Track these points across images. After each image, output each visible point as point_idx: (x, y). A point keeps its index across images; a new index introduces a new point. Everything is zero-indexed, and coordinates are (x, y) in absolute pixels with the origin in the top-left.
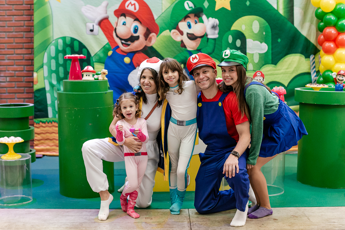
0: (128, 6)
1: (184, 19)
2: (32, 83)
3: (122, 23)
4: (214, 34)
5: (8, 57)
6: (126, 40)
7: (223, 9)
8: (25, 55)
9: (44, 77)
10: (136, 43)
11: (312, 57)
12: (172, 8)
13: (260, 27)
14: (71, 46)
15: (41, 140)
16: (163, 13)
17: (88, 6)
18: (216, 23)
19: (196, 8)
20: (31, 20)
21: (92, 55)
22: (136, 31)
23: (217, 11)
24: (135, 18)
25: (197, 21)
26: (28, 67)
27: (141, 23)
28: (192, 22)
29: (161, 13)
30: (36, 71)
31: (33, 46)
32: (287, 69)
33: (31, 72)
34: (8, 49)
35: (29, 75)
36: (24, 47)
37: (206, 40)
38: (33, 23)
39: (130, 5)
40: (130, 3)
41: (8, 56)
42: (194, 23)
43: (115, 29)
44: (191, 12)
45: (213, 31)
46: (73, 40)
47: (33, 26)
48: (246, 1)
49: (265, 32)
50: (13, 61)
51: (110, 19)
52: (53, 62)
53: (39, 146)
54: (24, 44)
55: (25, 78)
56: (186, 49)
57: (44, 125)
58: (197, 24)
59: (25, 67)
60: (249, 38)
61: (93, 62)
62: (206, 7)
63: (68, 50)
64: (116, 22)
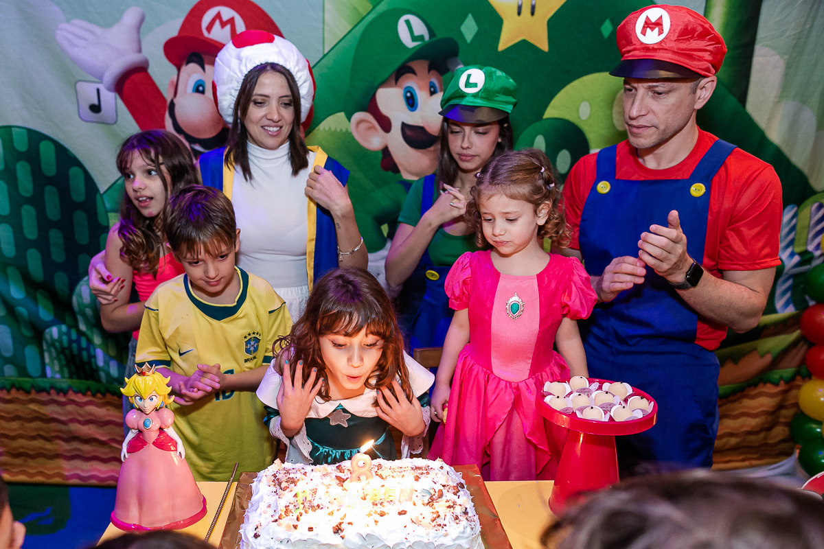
0: (209, 28)
1: (394, 77)
3: (191, 85)
7: (524, 47)
11: (790, 212)
12: (358, 36)
14: (32, 156)
16: (325, 56)
17: (77, 22)
19: (433, 39)
21: (102, 188)
23: (503, 52)
25: (437, 84)
28: (420, 89)
29: (321, 56)
39: (217, 24)
40: (218, 16)
42: (428, 94)
43: (172, 105)
44: (418, 55)
46: (35, 137)
48: (601, 23)
51: (150, 71)
56: (397, 175)
58: (434, 96)
61: (107, 212)
62: (469, 37)
63: (23, 171)
64: (172, 82)
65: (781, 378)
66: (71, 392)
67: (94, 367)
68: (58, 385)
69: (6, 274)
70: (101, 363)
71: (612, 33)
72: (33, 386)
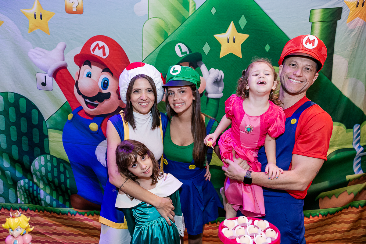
0: (94, 50)
3: (85, 74)
4: (217, 92)
6: (92, 99)
7: (231, 55)
10: (106, 103)
11: (356, 128)
12: (158, 52)
14: (16, 105)
18: (220, 76)
19: (191, 53)
21: (46, 118)
22: (105, 85)
24: (104, 68)
27: (112, 74)
39: (97, 48)
40: (98, 45)
43: (77, 82)
44: (184, 60)
45: (216, 87)
46: (18, 97)
48: (265, 45)
61: (47, 129)
62: (206, 53)
63: (12, 111)
64: (78, 73)
65: (359, 205)
66: (29, 210)
67: (39, 199)
68: (23, 207)
69: (2, 156)
70: (42, 197)
71: (270, 49)
72: (11, 207)
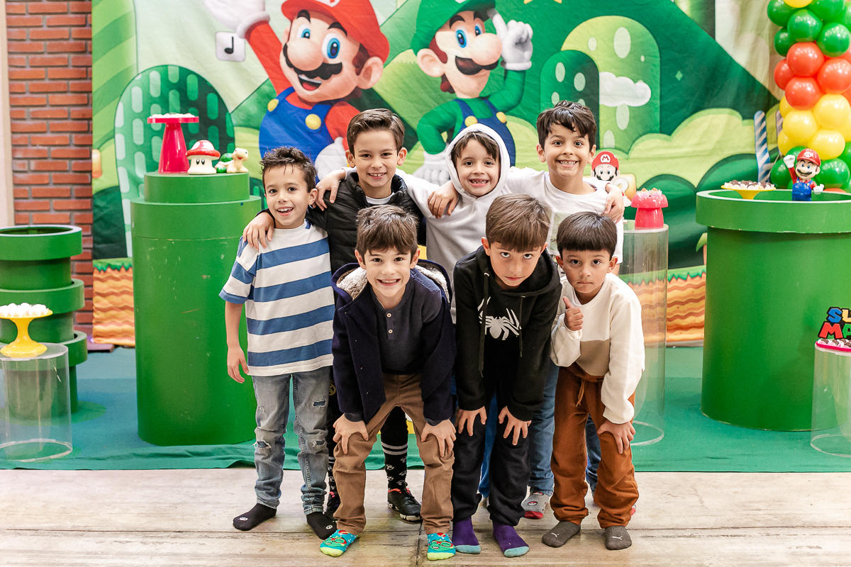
1: (449, 24)
2: (88, 175)
5: (33, 113)
8: (72, 109)
9: (116, 160)
13: (632, 45)
15: (110, 309)
16: (397, 10)
20: (86, 24)
23: (527, 5)
25: (480, 28)
26: (81, 135)
28: (468, 31)
29: (395, 11)
30: (97, 146)
31: (90, 85)
32: (698, 144)
33: (86, 147)
34: (32, 93)
35: (82, 156)
36: (71, 89)
37: (503, 75)
38: (90, 32)
41: (32, 109)
42: (475, 35)
47: (90, 39)
49: (645, 56)
50: (45, 122)
51: (271, 24)
52: (138, 126)
53: (106, 325)
54: (71, 82)
55: (73, 162)
56: (453, 95)
57: (116, 274)
58: (479, 36)
59: (74, 135)
60: (606, 71)
